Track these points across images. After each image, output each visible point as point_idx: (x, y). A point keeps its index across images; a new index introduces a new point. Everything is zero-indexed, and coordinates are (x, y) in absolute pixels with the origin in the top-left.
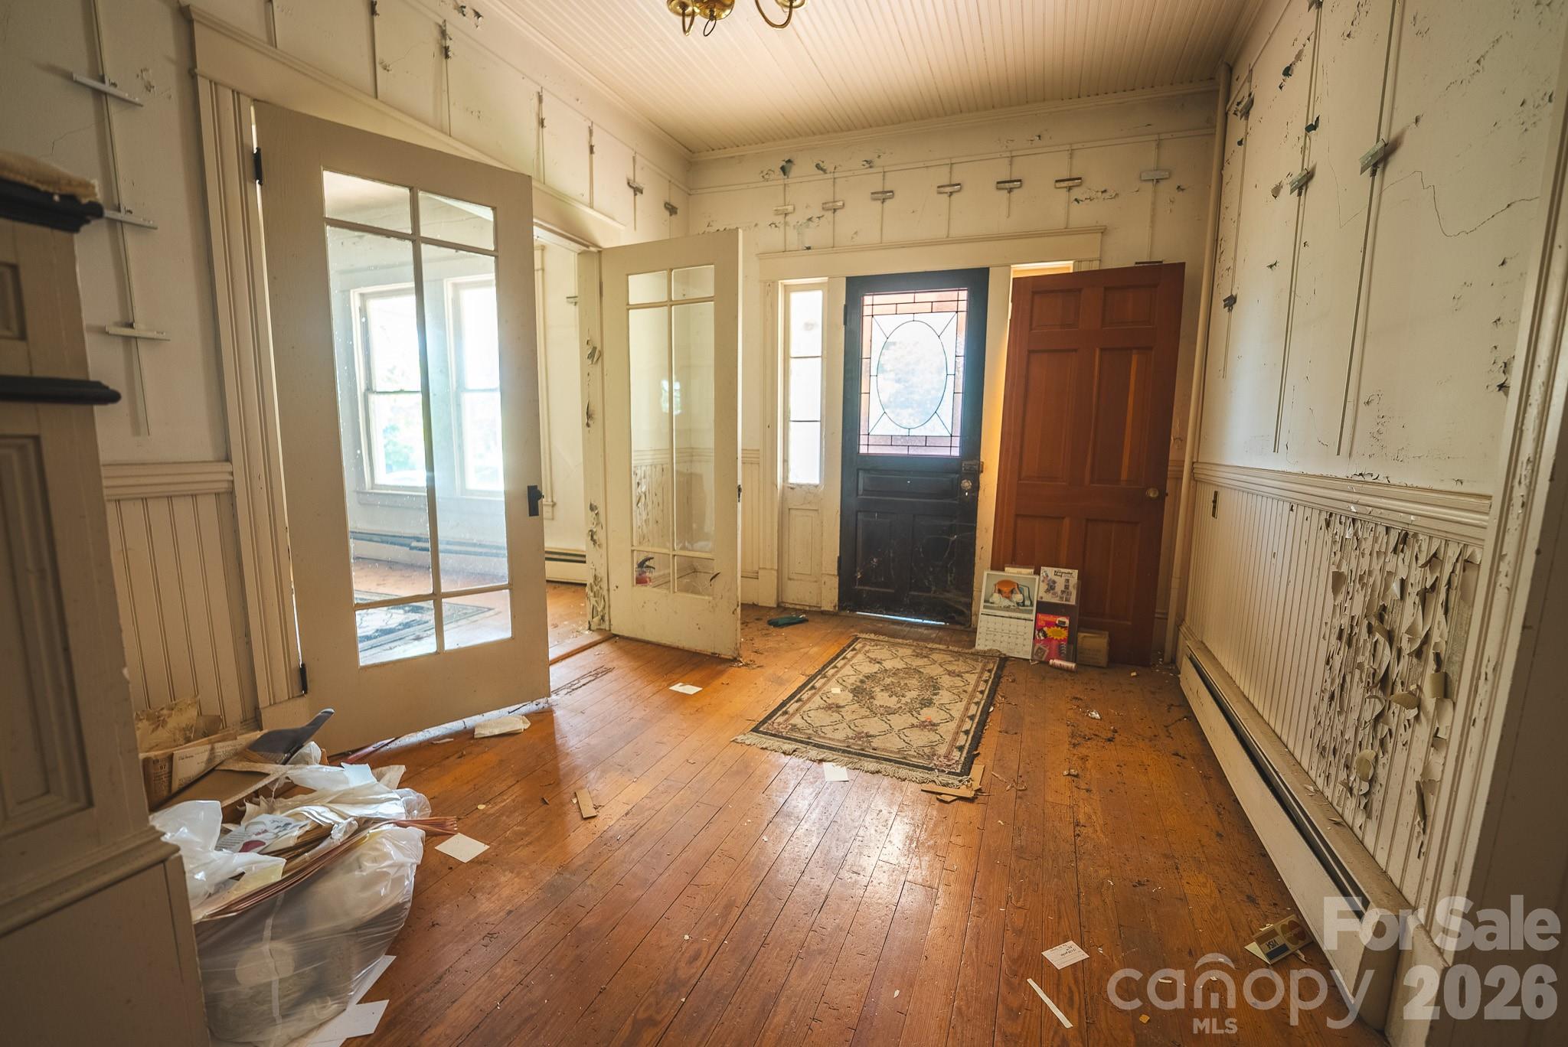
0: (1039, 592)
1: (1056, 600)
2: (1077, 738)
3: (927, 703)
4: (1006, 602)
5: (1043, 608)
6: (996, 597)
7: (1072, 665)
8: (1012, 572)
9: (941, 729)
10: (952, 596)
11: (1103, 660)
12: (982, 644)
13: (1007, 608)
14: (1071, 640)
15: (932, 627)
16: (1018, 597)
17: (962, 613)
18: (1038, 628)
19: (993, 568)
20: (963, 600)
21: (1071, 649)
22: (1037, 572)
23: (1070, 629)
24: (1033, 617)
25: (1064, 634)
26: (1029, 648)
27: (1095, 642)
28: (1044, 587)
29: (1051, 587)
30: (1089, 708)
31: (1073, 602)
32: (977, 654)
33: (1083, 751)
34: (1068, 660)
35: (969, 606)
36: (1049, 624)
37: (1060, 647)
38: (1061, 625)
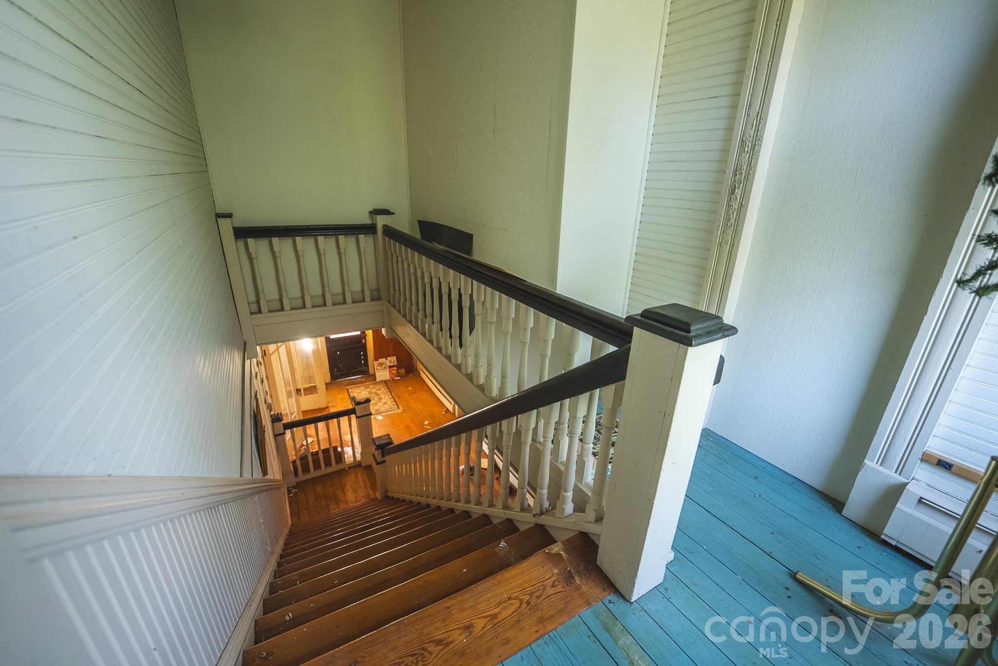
0: (388, 364)
1: (392, 365)
2: (411, 394)
3: (381, 399)
4: (381, 368)
5: (390, 367)
6: (379, 367)
7: (399, 378)
8: (381, 360)
9: (388, 402)
10: (363, 368)
11: (404, 374)
12: (378, 380)
13: (382, 369)
14: (397, 372)
15: (359, 378)
16: (384, 366)
17: (366, 372)
18: (390, 372)
19: (376, 361)
20: (367, 368)
21: (398, 374)
22: (386, 359)
23: (397, 370)
24: (388, 369)
25: (396, 371)
26: (389, 377)
27: (402, 371)
28: (389, 362)
29: (391, 362)
30: (408, 387)
31: (396, 364)
32: (378, 382)
33: (412, 397)
34: (398, 377)
35: (368, 369)
36: (392, 370)
37: (395, 374)
38: (395, 370)
